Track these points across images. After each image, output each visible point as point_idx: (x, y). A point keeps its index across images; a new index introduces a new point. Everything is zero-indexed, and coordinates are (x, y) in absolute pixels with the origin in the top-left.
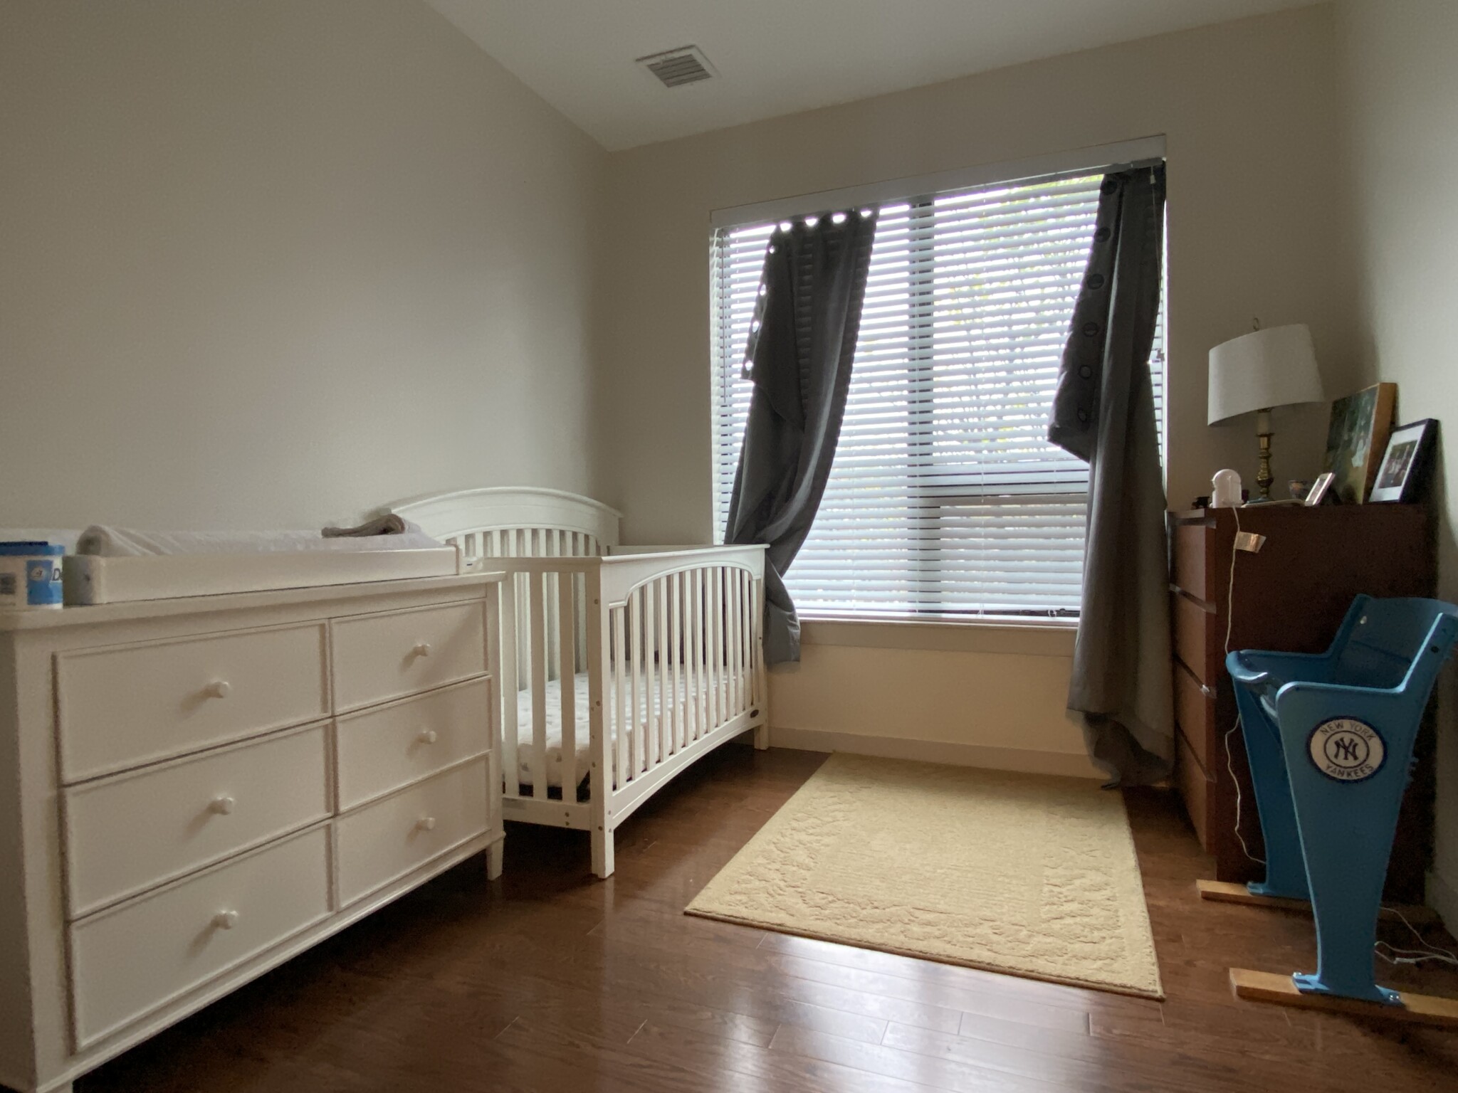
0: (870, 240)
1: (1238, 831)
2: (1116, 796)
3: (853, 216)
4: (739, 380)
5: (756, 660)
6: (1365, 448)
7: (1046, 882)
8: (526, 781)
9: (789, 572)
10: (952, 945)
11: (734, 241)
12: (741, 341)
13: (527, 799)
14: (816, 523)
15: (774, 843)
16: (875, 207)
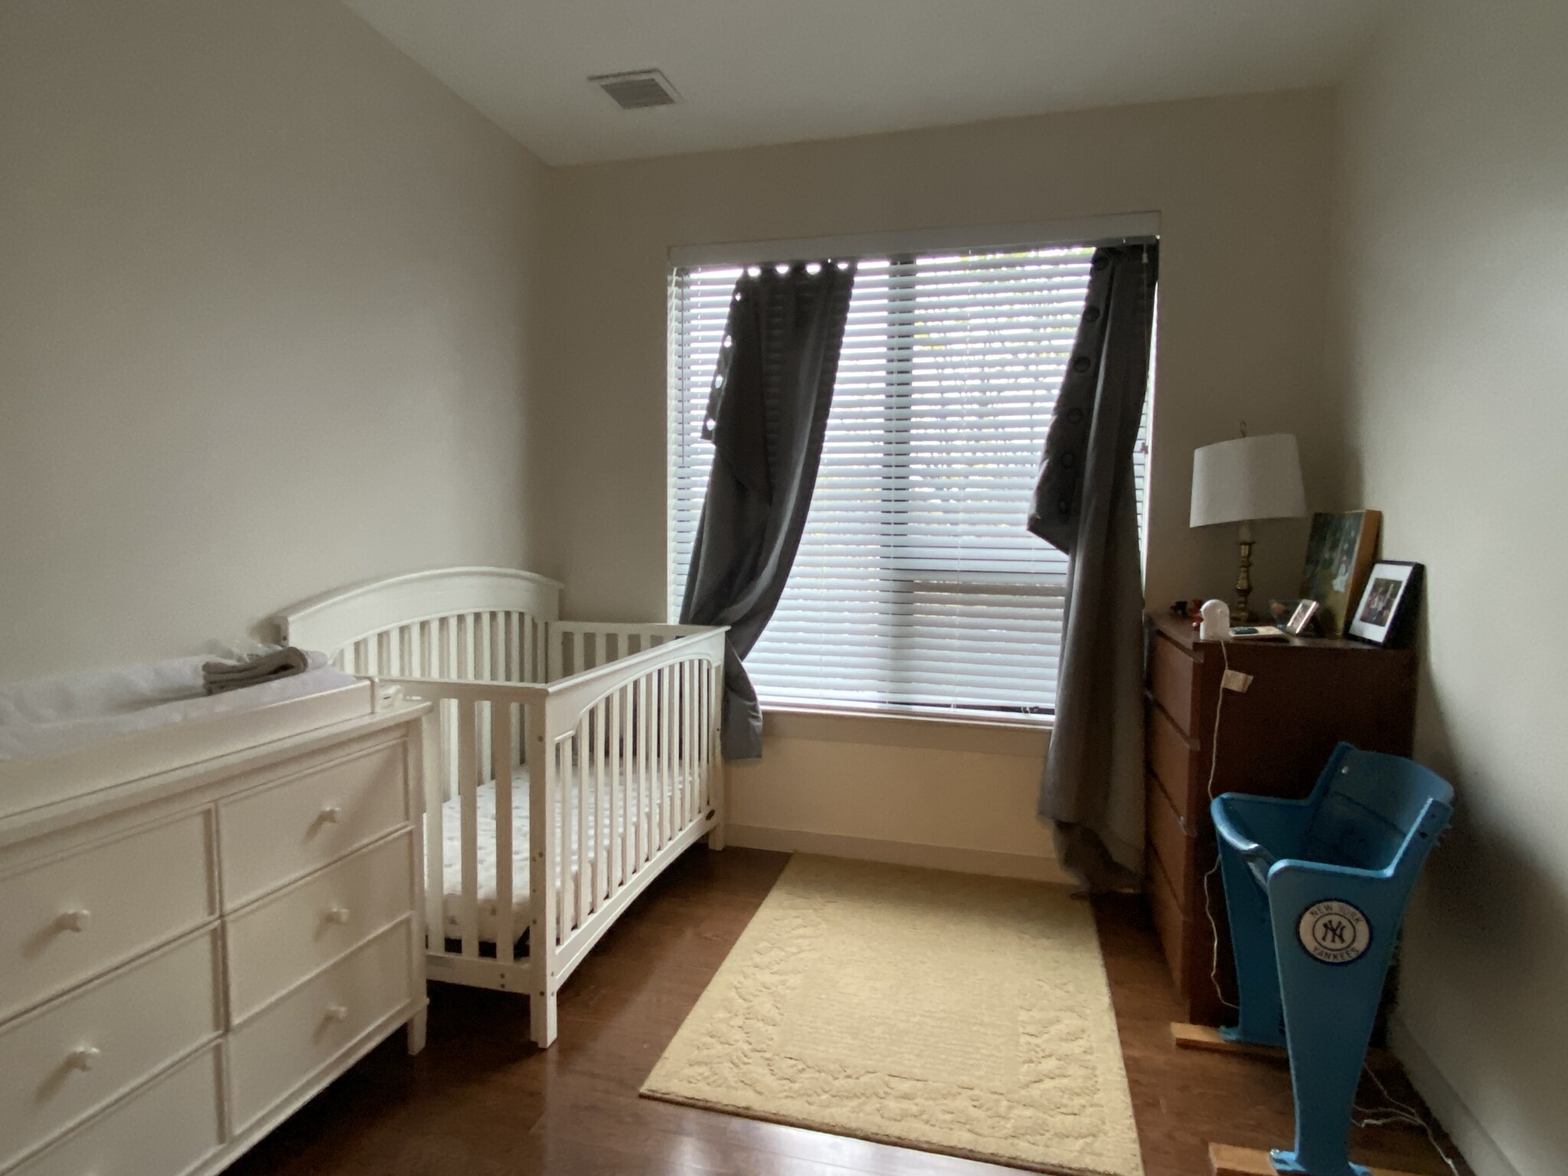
0: (847, 297)
1: (1215, 976)
2: (1085, 910)
3: (829, 270)
4: (699, 440)
5: (714, 754)
6: (1347, 574)
7: (1021, 1030)
8: (454, 934)
9: (751, 655)
10: (932, 1126)
11: (695, 283)
12: (703, 397)
13: (452, 956)
14: (781, 603)
15: (736, 988)
16: (853, 261)
